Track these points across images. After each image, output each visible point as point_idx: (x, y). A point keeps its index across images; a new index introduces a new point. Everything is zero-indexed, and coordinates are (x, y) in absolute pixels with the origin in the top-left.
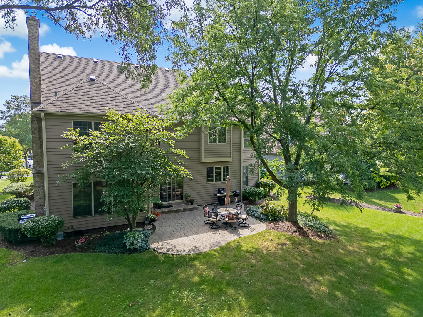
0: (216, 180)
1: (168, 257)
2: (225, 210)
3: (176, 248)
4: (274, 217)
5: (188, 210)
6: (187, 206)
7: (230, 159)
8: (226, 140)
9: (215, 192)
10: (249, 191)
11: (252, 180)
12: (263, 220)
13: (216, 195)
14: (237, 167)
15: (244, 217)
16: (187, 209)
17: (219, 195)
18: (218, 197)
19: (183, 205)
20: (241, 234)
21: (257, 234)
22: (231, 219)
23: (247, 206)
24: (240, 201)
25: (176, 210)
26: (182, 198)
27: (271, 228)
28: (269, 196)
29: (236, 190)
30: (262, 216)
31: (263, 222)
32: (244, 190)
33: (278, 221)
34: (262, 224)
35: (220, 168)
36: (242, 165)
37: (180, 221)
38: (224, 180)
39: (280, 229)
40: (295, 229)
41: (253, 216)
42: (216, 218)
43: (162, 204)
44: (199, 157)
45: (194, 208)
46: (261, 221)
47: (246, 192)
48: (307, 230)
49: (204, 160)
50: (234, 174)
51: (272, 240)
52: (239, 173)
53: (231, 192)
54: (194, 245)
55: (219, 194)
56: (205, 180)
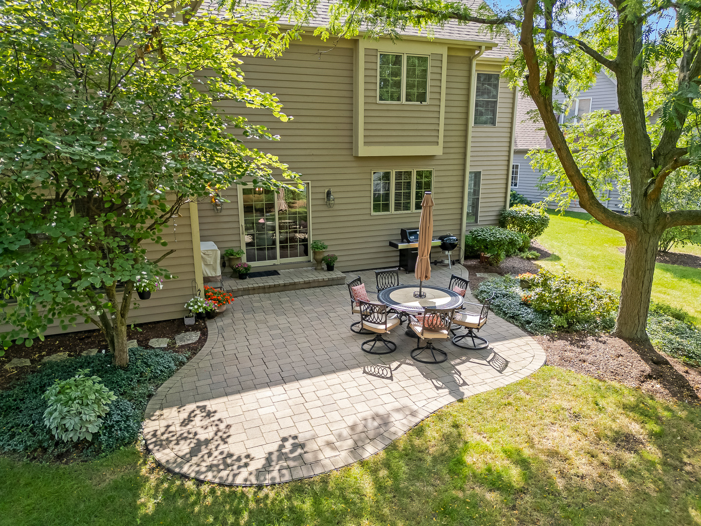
0: (398, 207)
1: (182, 491)
2: (415, 296)
3: (224, 441)
4: (567, 319)
5: (316, 284)
6: (316, 273)
7: (437, 150)
8: (428, 96)
9: (393, 239)
10: (482, 235)
11: (488, 210)
12: (531, 327)
13: (396, 246)
14: (455, 173)
15: (473, 319)
16: (314, 281)
17: (401, 246)
18: (401, 250)
19: (306, 271)
20: (465, 384)
21: (518, 384)
22: (431, 328)
23: (478, 275)
24: (458, 261)
25: (285, 285)
26: (306, 253)
27: (562, 358)
28: (531, 249)
29: (448, 233)
30: (528, 314)
31: (531, 334)
32: (468, 234)
33: (582, 335)
34: (529, 338)
35: (409, 174)
36: (469, 169)
37: (282, 320)
38: (418, 207)
39: (592, 364)
40: (648, 369)
41: (500, 311)
42: (385, 323)
43: (248, 268)
44: (352, 144)
45: (333, 279)
46: (525, 330)
47: (475, 239)
48: (687, 372)
49: (363, 151)
50: (446, 190)
51: (577, 416)
52: (460, 190)
53: (434, 238)
54: (293, 432)
55: (402, 242)
56: (367, 206)
